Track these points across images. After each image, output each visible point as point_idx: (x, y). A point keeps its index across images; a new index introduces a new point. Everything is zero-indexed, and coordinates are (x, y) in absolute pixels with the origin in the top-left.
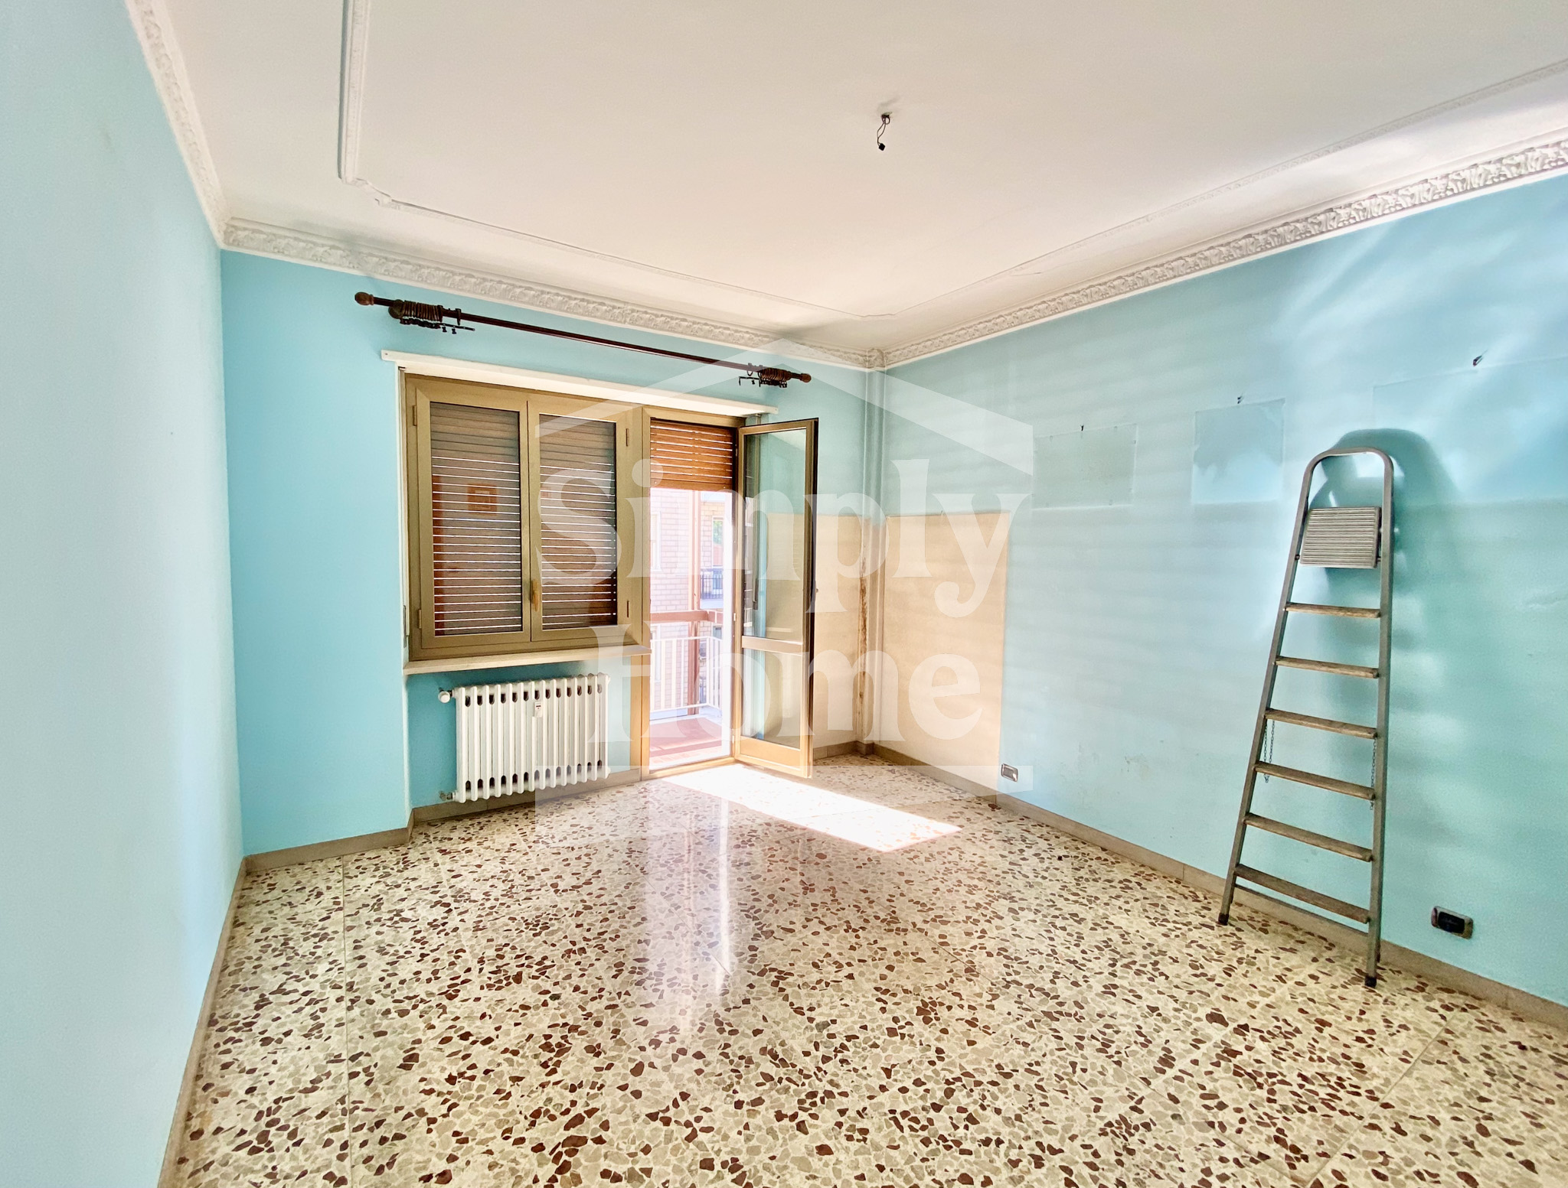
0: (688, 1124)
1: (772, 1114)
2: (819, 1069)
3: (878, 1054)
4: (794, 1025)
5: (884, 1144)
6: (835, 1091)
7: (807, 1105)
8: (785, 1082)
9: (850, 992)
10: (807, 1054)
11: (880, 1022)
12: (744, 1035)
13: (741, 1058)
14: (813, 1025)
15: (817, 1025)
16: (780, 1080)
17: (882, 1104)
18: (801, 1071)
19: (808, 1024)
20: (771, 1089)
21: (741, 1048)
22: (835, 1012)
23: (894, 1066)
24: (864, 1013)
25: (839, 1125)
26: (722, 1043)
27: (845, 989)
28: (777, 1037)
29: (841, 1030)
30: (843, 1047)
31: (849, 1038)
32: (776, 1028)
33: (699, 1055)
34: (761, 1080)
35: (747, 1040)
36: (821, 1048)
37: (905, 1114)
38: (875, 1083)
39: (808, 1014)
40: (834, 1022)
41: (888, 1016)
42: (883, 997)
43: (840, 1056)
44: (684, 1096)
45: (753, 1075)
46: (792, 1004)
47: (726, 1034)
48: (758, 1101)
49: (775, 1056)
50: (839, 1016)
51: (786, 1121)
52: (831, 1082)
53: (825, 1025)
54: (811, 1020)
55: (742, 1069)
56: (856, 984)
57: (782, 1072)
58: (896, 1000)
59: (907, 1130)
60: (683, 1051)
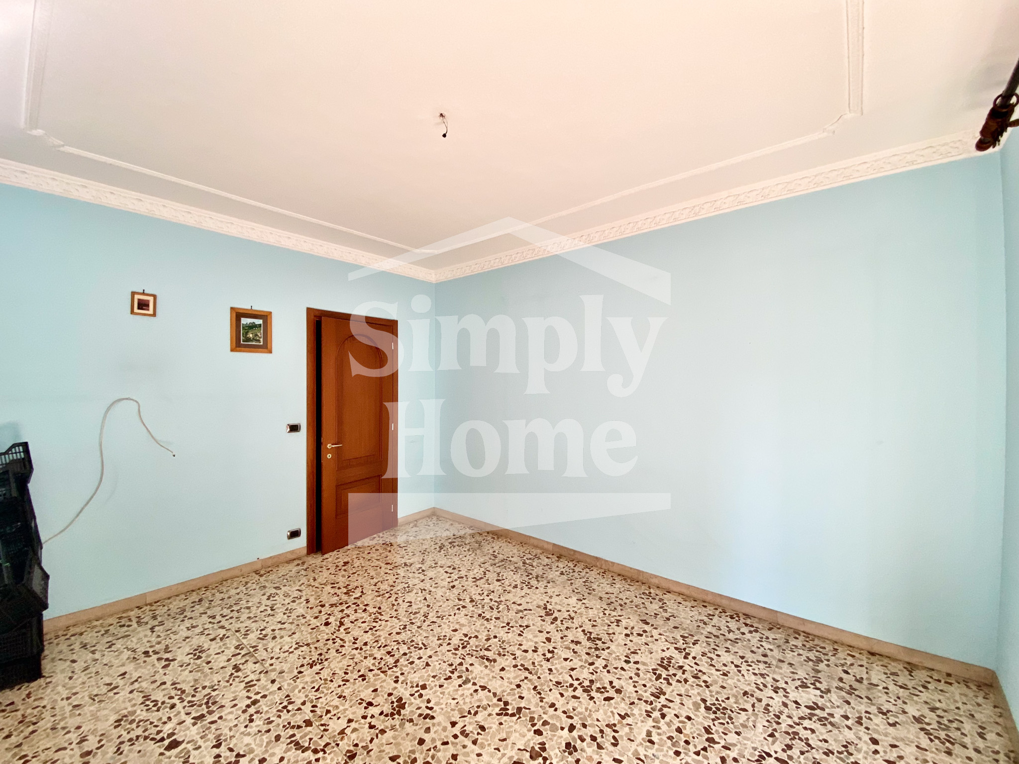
0: (512, 627)
1: (480, 637)
2: (463, 659)
3: (432, 672)
4: (483, 678)
5: (430, 638)
6: (454, 651)
7: (465, 643)
8: (479, 649)
9: (452, 710)
10: (472, 665)
11: (431, 692)
12: (508, 666)
13: (504, 655)
14: (472, 681)
15: (470, 681)
16: (481, 650)
17: (431, 650)
18: (472, 656)
19: (475, 681)
20: (484, 645)
21: (507, 659)
22: (460, 693)
23: (424, 668)
24: (441, 696)
25: (450, 639)
26: (518, 660)
27: (456, 712)
28: (490, 669)
29: (455, 682)
30: (452, 672)
31: (450, 678)
32: (494, 674)
33: (526, 651)
34: (490, 648)
35: (506, 664)
36: (465, 670)
37: (421, 648)
38: (434, 658)
39: (477, 687)
40: (460, 686)
41: (425, 698)
42: (428, 712)
43: (454, 667)
44: (520, 635)
45: (494, 649)
46: (489, 691)
47: (519, 664)
48: (488, 640)
49: (488, 659)
50: (457, 690)
51: (473, 636)
52: (456, 654)
53: (465, 683)
54: (474, 684)
55: (501, 650)
56: (449, 717)
57: (482, 653)
58: (419, 712)
59: (420, 643)
60: (535, 651)
